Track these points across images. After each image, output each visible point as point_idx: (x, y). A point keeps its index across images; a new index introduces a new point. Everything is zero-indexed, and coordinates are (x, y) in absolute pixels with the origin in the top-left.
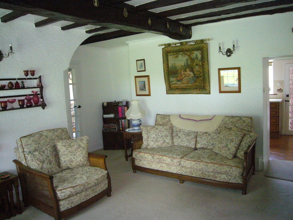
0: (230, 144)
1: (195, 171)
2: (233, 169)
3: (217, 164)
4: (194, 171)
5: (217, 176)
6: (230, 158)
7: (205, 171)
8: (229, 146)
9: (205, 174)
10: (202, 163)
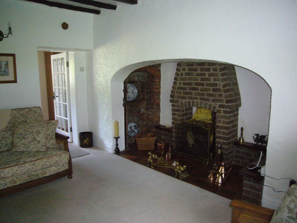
0: (38, 136)
1: (19, 177)
2: (62, 157)
3: (44, 158)
4: (17, 178)
5: (47, 171)
6: (44, 150)
7: (31, 172)
8: (38, 139)
9: (32, 175)
10: (27, 165)
